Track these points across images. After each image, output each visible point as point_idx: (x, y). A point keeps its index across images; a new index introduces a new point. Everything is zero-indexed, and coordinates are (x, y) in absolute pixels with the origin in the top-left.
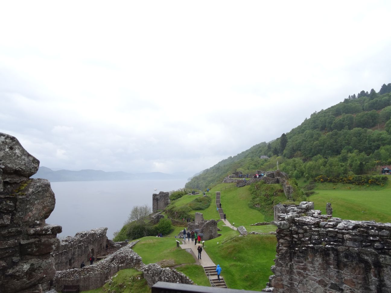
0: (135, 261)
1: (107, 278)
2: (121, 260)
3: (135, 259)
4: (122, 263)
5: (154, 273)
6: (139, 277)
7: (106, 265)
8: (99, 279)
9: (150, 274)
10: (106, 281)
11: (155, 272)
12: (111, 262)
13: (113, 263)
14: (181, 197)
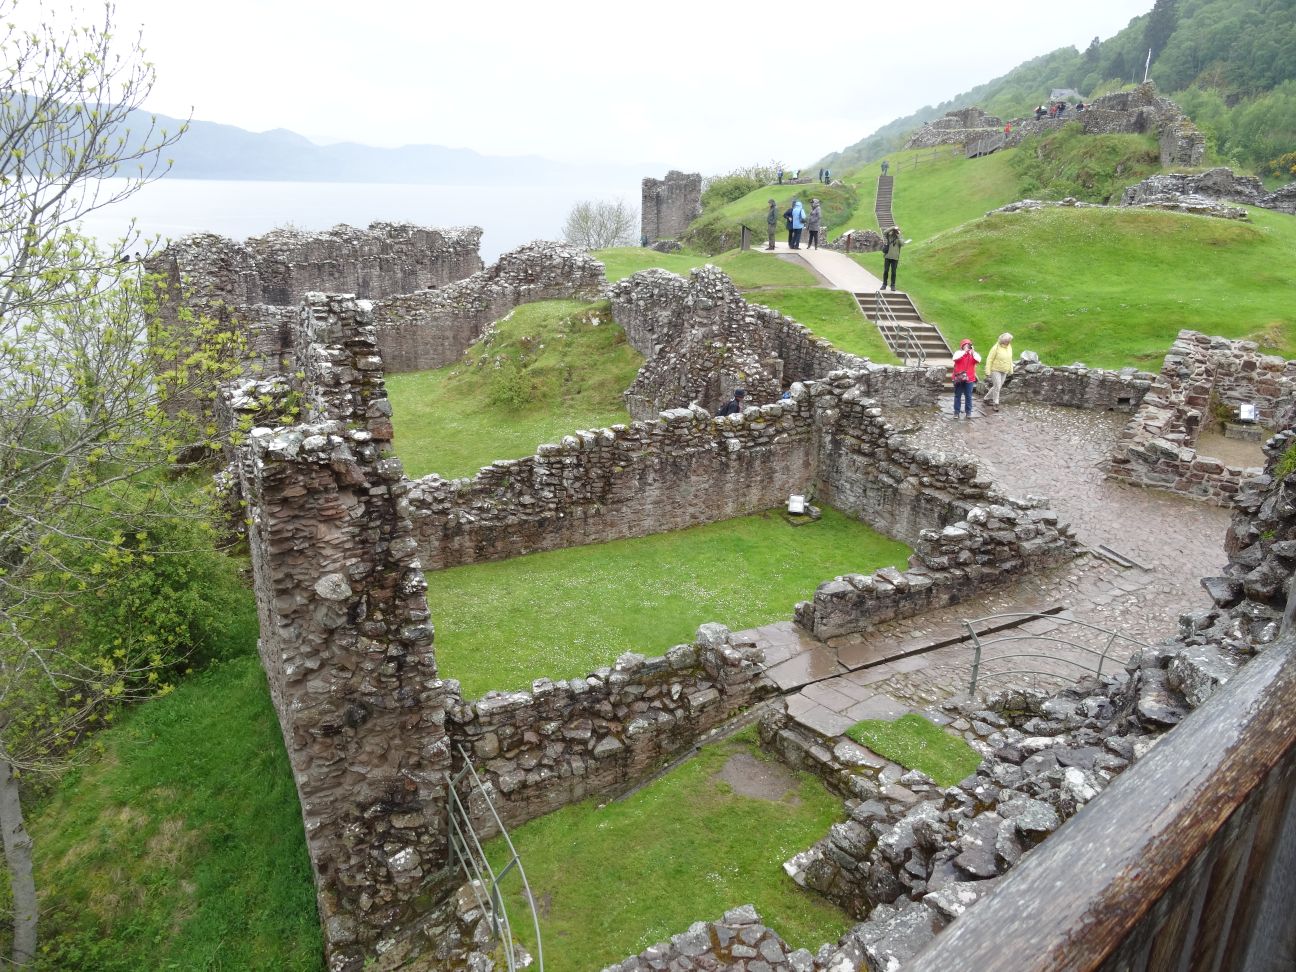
0: (578, 274)
1: (476, 331)
2: (526, 272)
3: (579, 267)
4: (529, 279)
5: (652, 296)
6: (595, 316)
7: (472, 289)
8: (449, 334)
9: (638, 299)
10: (473, 341)
11: (656, 291)
12: (490, 279)
13: (496, 283)
14: (743, 194)
